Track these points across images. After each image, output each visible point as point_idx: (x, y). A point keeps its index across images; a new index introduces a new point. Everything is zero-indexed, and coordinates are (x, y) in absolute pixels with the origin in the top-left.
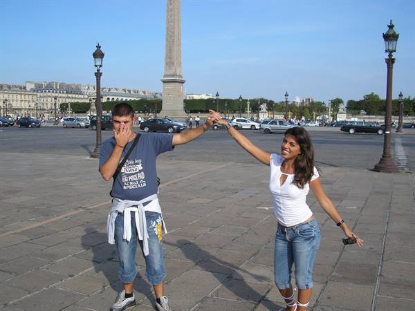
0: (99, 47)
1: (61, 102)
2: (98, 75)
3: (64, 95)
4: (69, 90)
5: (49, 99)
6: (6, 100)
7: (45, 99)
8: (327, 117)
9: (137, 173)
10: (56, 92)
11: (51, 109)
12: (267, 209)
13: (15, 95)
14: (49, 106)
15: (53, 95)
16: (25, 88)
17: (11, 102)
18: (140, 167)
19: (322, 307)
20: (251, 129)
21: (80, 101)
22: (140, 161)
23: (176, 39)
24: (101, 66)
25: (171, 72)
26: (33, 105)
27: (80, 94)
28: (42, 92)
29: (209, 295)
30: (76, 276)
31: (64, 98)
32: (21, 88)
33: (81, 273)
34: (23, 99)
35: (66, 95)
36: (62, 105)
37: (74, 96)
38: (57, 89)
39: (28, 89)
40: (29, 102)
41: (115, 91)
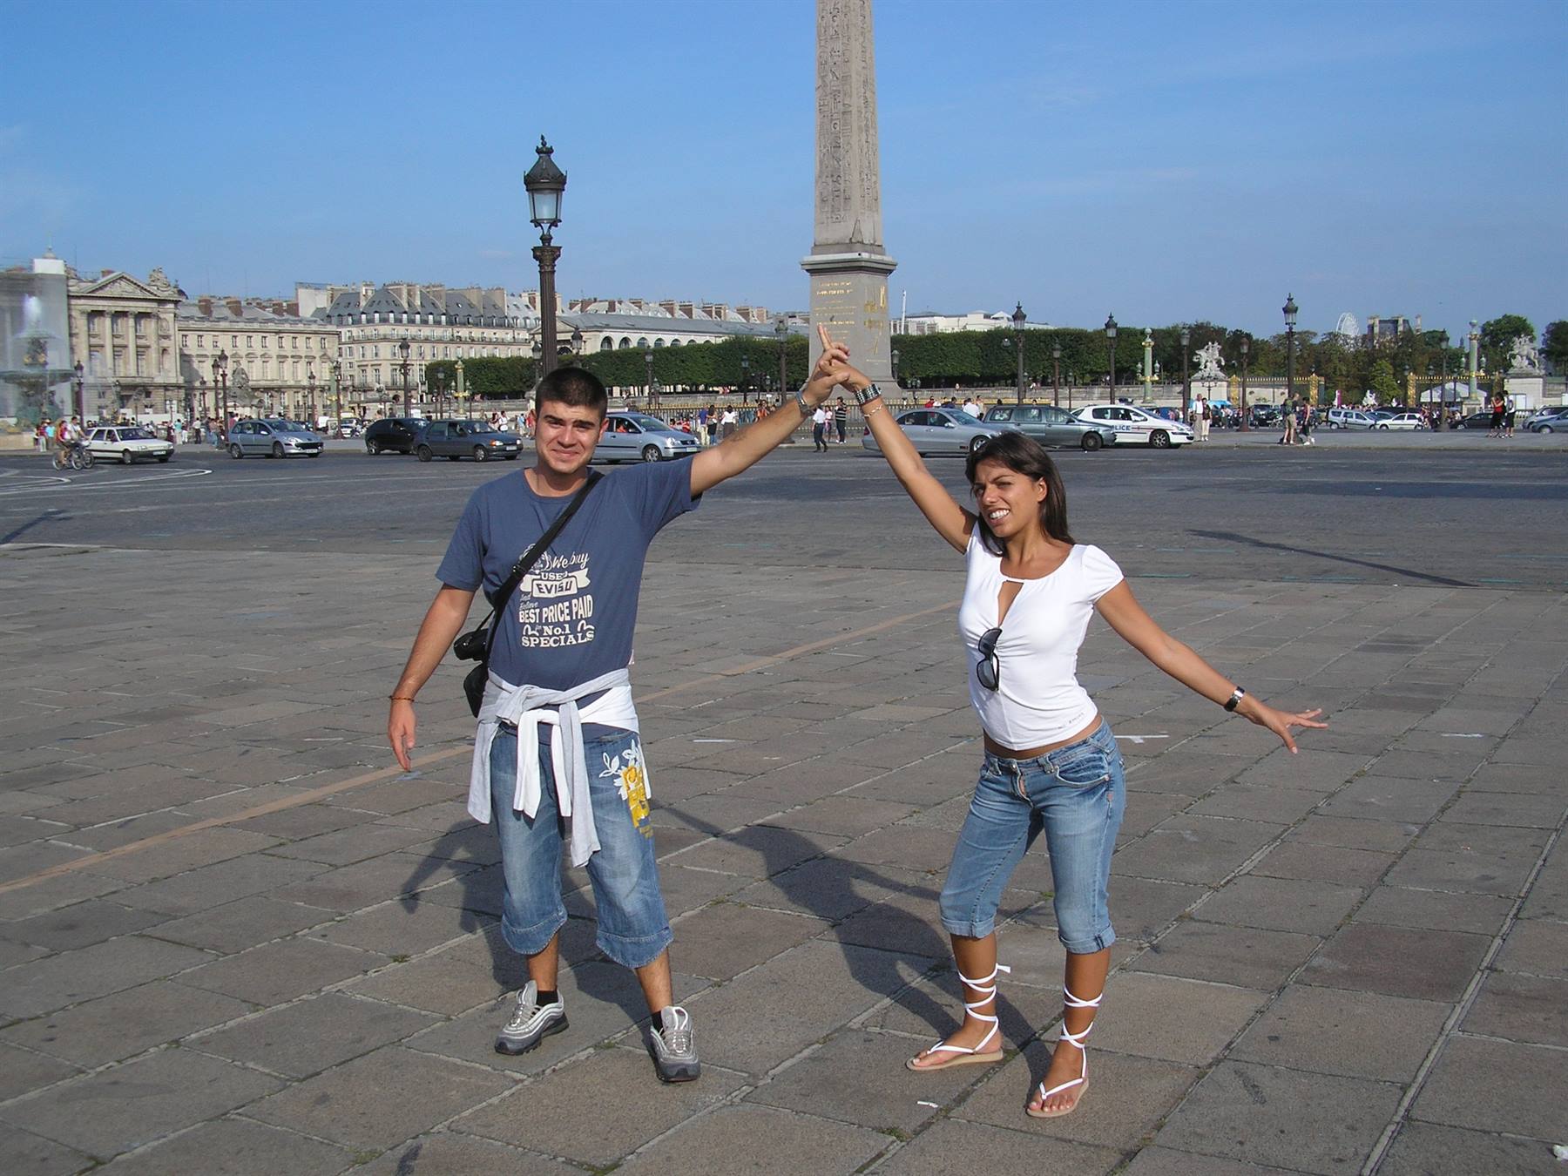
0: (545, 151)
1: (429, 359)
2: (546, 255)
3: (439, 332)
4: (458, 312)
5: (386, 350)
6: (223, 357)
7: (370, 348)
8: (1463, 390)
9: (569, 598)
10: (412, 322)
11: (394, 386)
12: (1137, 739)
13: (257, 338)
14: (386, 376)
15: (401, 331)
16: (293, 309)
17: (244, 364)
18: (582, 579)
19: (1240, 1066)
20: (1150, 445)
21: (502, 353)
22: (584, 559)
23: (856, 102)
24: (554, 223)
25: (841, 232)
26: (324, 374)
27: (501, 326)
28: (356, 322)
29: (856, 1023)
30: (414, 959)
31: (440, 341)
32: (278, 310)
33: (432, 951)
34: (288, 350)
35: (448, 333)
36: (432, 370)
37: (476, 333)
38: (412, 311)
39: (306, 311)
40: (310, 360)
41: (634, 311)
